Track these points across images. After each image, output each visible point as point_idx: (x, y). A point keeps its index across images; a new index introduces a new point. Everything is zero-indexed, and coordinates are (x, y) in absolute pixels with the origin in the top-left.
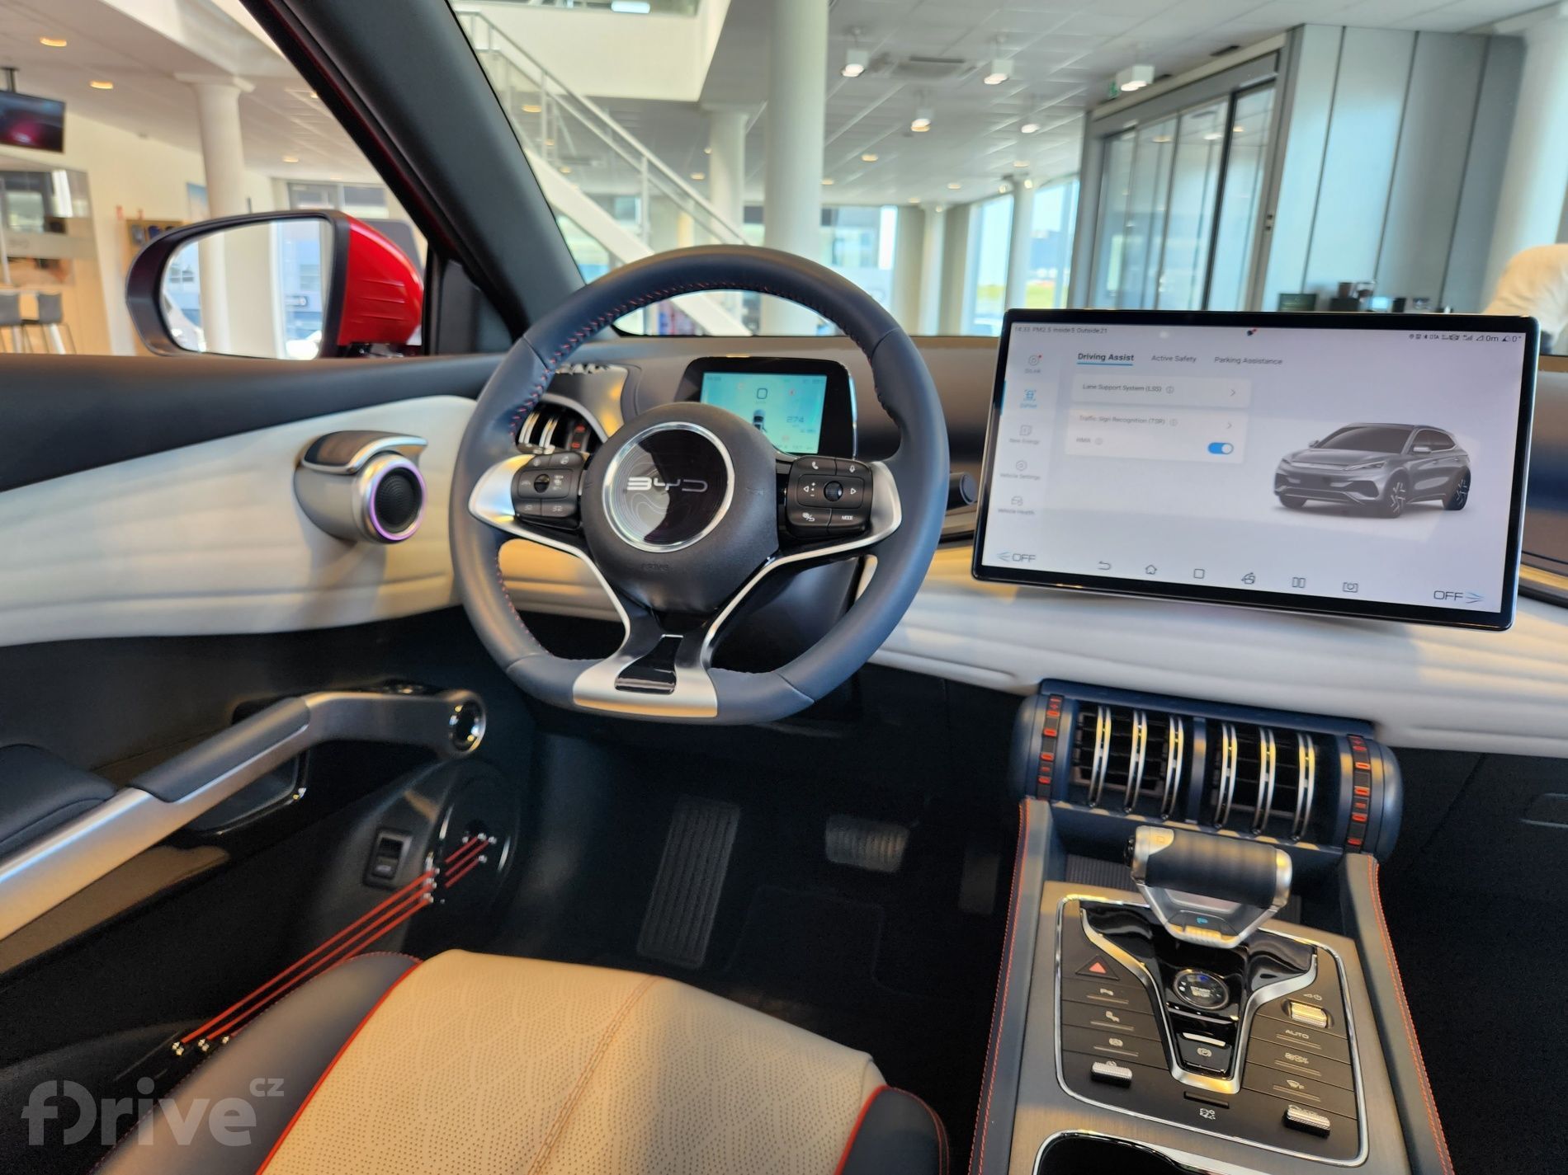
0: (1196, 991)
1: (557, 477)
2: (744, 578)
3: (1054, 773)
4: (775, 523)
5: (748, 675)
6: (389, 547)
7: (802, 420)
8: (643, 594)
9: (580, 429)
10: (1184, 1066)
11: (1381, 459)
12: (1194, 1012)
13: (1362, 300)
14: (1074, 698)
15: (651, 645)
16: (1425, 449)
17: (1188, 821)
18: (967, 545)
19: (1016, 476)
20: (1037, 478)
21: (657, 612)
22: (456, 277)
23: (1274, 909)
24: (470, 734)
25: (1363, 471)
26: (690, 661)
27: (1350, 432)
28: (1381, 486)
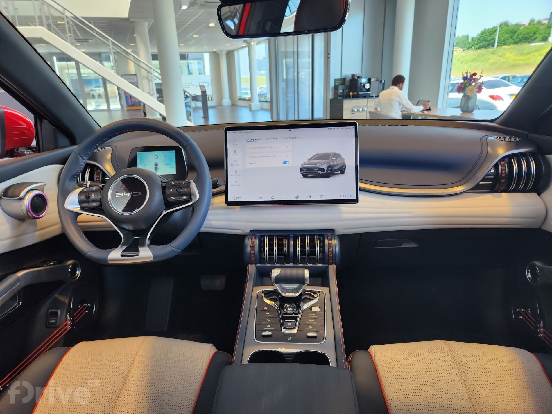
0: (289, 309)
1: (93, 194)
2: (157, 218)
3: (255, 257)
4: (163, 201)
5: (161, 246)
6: (37, 220)
7: (170, 164)
8: (126, 227)
9: (99, 171)
10: (285, 328)
11: (325, 162)
12: (287, 314)
13: (358, 80)
14: (259, 234)
15: (131, 241)
16: (335, 159)
17: (290, 263)
18: (224, 195)
19: (234, 175)
20: (240, 175)
21: (131, 231)
22: (46, 124)
23: (306, 284)
24: (76, 273)
25: (321, 166)
26: (143, 245)
27: (318, 155)
28: (326, 169)
